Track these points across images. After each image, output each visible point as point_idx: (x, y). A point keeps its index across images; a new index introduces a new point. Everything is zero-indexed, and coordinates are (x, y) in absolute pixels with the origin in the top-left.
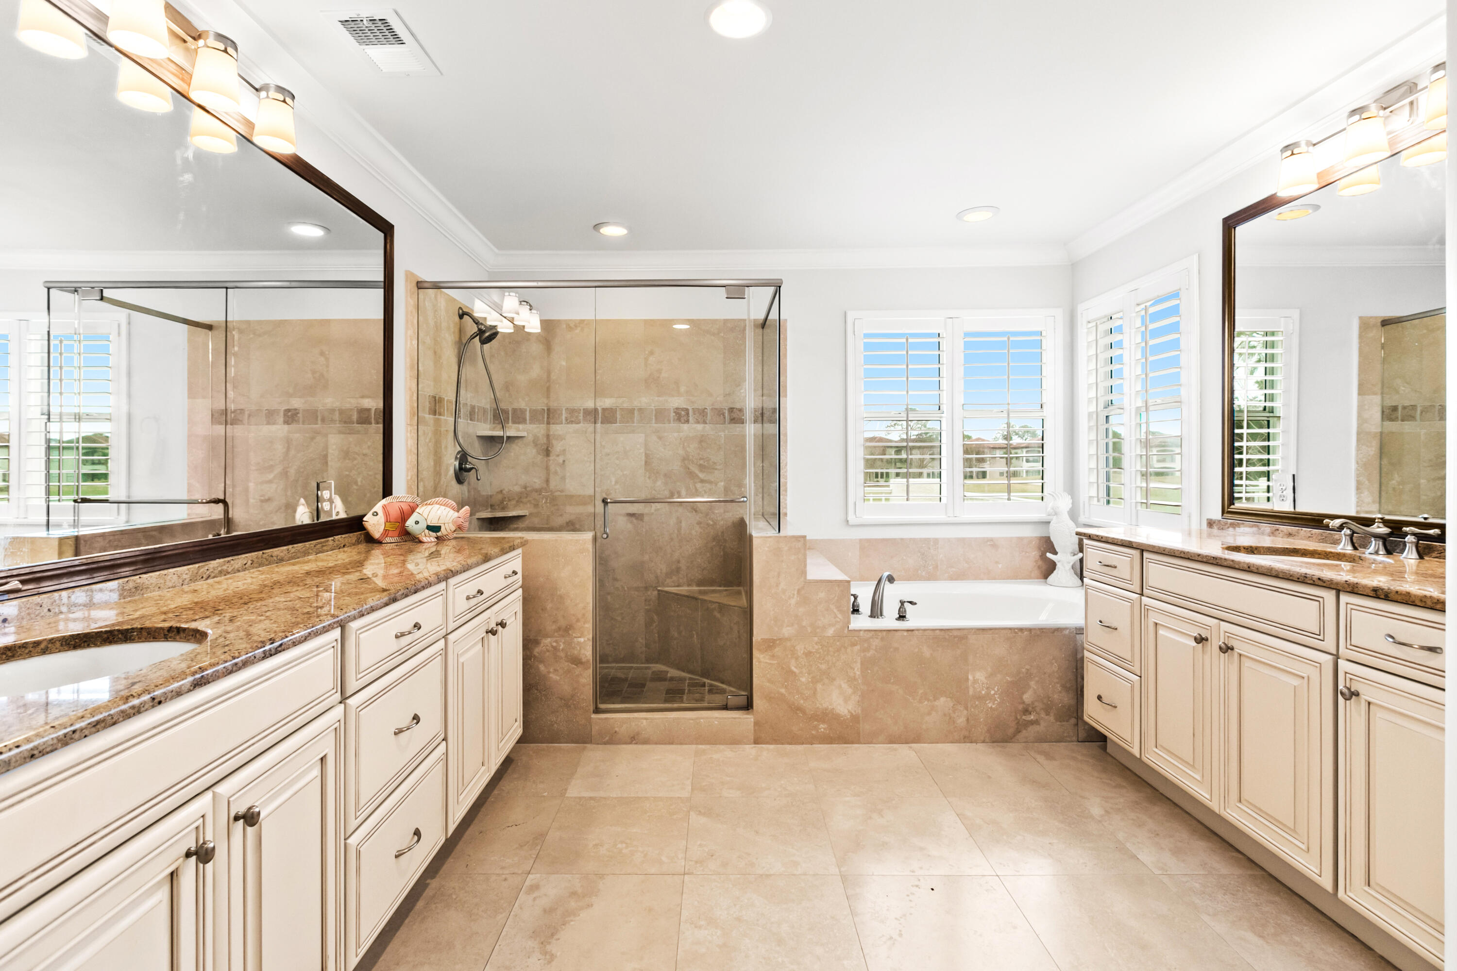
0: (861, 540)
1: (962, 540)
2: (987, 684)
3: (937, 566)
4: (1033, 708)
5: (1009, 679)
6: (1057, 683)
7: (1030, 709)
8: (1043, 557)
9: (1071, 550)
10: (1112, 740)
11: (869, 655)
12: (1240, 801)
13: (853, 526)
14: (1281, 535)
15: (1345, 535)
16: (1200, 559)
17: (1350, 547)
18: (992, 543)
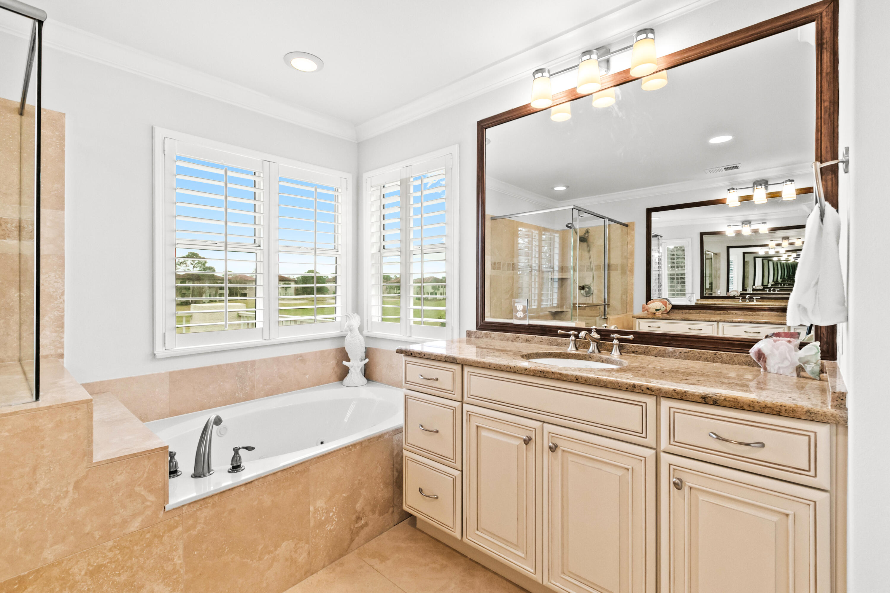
0: (171, 373)
1: (277, 360)
2: (326, 508)
3: (254, 386)
4: (363, 513)
5: (344, 495)
6: (381, 483)
7: (361, 515)
8: (339, 364)
9: (360, 357)
10: (420, 519)
11: (194, 533)
12: (563, 572)
13: (159, 359)
14: (521, 341)
15: (572, 340)
16: (526, 372)
17: (574, 349)
18: (301, 358)
